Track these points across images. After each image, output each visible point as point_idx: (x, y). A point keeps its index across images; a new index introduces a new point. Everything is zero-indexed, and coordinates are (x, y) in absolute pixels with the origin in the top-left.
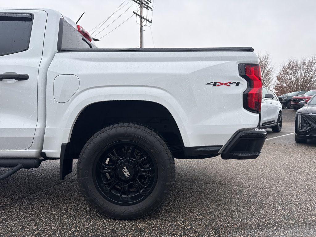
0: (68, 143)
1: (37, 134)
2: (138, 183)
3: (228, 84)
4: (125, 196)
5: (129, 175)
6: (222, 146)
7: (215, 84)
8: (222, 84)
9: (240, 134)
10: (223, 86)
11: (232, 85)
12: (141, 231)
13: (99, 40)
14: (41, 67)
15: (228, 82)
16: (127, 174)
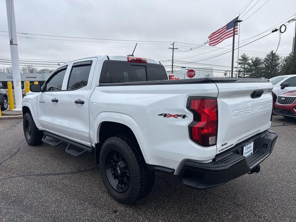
0: (98, 144)
1: (88, 136)
3: (176, 116)
6: (175, 170)
7: (165, 115)
8: (171, 116)
9: (186, 164)
10: (172, 117)
11: (179, 117)
13: (242, 21)
14: (88, 97)
15: (176, 114)
16: (119, 172)
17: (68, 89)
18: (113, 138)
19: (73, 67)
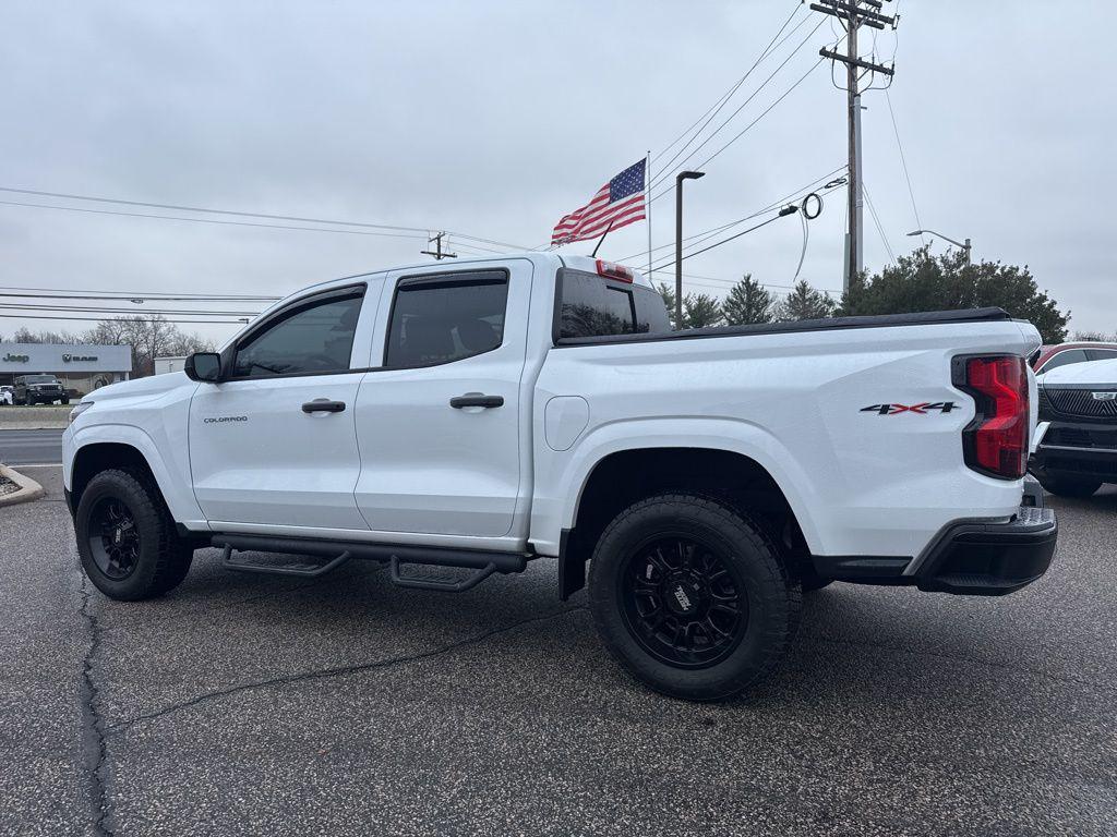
0: (573, 529)
1: (520, 510)
2: (708, 625)
3: (920, 409)
4: (685, 650)
5: (688, 604)
6: (911, 558)
7: (885, 410)
8: (905, 409)
9: (957, 531)
10: (908, 412)
11: (931, 411)
12: (710, 722)
13: (703, 174)
14: (524, 381)
15: (921, 402)
16: (685, 603)
17: (389, 364)
18: (660, 498)
19: (398, 289)
